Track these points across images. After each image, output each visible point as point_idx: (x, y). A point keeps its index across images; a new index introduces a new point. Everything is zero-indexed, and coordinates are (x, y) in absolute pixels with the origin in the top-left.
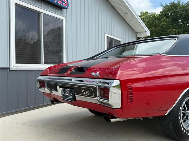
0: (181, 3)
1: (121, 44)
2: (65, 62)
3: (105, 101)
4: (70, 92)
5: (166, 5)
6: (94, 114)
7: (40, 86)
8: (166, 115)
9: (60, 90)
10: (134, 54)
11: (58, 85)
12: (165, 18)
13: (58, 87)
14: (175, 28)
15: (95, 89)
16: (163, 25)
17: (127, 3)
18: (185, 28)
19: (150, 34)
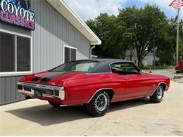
3: (58, 97)
4: (39, 92)
5: (123, 9)
8: (88, 103)
13: (32, 89)
15: (53, 91)
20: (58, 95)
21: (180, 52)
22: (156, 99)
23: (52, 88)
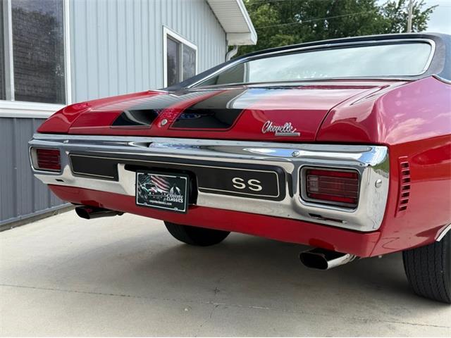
6: (181, 241)
7: (40, 166)
11: (121, 162)
12: (265, 7)
13: (121, 168)
14: (288, 31)
16: (262, 23)
18: (310, 35)
19: (256, 40)
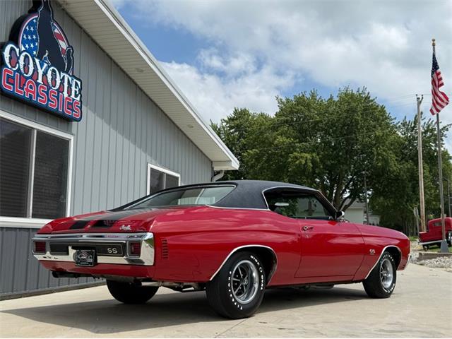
0: (318, 98)
1: (180, 185)
2: (68, 215)
3: (136, 258)
4: (89, 253)
5: (287, 100)
7: (37, 250)
8: (211, 279)
9: (72, 252)
10: (196, 203)
11: (70, 245)
12: (286, 128)
13: (70, 248)
14: (306, 150)
15: (124, 245)
16: (280, 143)
17: (189, 107)
19: (238, 166)
20: (139, 254)
21: (427, 202)
22: (380, 287)
23: (122, 238)
